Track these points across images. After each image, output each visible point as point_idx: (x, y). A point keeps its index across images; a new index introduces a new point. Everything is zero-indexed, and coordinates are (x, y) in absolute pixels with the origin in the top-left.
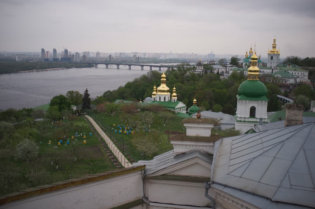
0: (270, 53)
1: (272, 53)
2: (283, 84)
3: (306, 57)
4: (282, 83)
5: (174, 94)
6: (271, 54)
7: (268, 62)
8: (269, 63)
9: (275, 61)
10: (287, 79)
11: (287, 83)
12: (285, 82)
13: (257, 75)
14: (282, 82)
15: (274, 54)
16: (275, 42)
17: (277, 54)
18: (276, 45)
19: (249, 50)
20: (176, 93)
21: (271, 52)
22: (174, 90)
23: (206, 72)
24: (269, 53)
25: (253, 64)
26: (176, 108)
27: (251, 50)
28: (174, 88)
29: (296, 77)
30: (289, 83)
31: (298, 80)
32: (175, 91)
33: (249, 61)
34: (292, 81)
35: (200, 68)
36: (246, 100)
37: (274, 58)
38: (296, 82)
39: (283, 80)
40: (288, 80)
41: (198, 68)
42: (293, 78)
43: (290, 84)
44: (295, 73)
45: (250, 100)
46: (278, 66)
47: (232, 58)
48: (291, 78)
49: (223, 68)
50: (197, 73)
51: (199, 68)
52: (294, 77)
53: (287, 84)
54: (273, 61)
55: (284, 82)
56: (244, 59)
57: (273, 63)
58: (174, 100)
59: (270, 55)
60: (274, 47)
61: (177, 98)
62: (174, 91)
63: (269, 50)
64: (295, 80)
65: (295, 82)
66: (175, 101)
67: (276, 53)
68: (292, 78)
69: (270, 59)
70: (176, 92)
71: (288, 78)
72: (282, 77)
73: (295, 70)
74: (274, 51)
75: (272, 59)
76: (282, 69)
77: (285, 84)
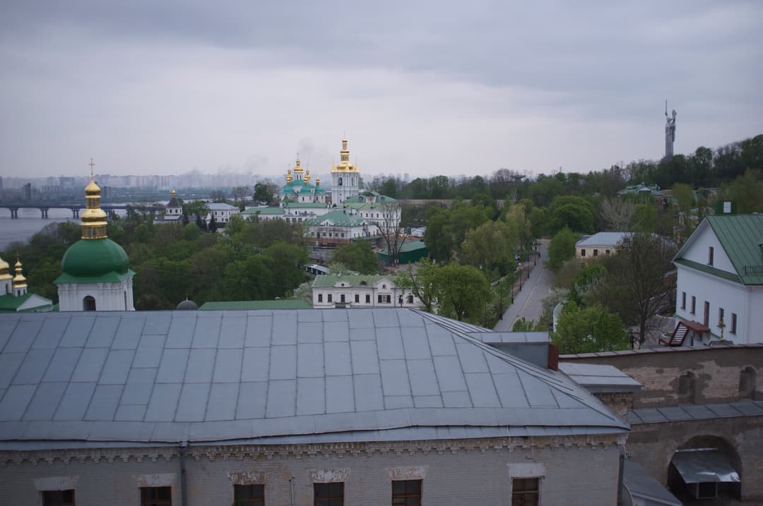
0: (336, 171)
1: (340, 171)
2: (339, 240)
3: (415, 179)
4: (336, 238)
5: (20, 277)
6: (338, 173)
7: (334, 191)
8: (336, 194)
9: (348, 189)
10: (344, 229)
11: (345, 238)
12: (343, 236)
14: (337, 235)
15: (344, 173)
16: (345, 146)
17: (350, 173)
18: (348, 152)
19: (294, 166)
20: (24, 275)
21: (339, 168)
22: (18, 267)
23: (186, 222)
24: (333, 172)
26: (18, 310)
27: (298, 165)
28: (19, 264)
29: (366, 223)
30: (349, 238)
31: (373, 230)
32: (20, 269)
33: (293, 191)
34: (356, 233)
35: (174, 212)
36: (70, 283)
37: (346, 182)
38: (368, 234)
39: (338, 231)
40: (347, 231)
41: (169, 213)
42: (359, 225)
43: (350, 239)
44: (372, 214)
46: (349, 200)
47: (257, 185)
48: (352, 227)
50: (166, 222)
51: (171, 211)
52: (361, 224)
53: (346, 240)
54: (342, 189)
55: (340, 237)
56: (285, 187)
57: (343, 194)
58: (19, 292)
59: (336, 175)
60: (344, 158)
61: (25, 285)
62: (17, 269)
63: (333, 165)
64: (364, 230)
65: (365, 235)
66: (22, 293)
67: (347, 170)
68: (355, 226)
69: (336, 184)
70: (24, 273)
71: (347, 226)
72: (334, 225)
73: (372, 208)
74: (344, 165)
75: (341, 184)
76: (348, 206)
77: (343, 240)
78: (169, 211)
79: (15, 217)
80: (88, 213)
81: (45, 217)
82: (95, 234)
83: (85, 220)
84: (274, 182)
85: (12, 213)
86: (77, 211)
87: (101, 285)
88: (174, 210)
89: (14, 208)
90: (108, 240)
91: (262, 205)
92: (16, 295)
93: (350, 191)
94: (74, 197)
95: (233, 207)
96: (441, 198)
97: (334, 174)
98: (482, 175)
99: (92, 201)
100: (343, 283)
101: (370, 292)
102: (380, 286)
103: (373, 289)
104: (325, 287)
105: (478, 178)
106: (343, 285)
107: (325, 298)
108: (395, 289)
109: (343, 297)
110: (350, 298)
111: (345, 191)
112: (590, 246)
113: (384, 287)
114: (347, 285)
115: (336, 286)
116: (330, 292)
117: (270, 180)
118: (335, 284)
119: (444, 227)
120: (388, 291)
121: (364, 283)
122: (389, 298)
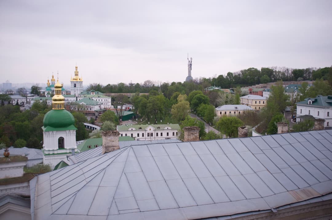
0: (73, 80)
1: (75, 81)
3: (108, 84)
4: (88, 110)
6: (74, 81)
7: (72, 90)
8: (73, 91)
10: (92, 106)
11: (92, 110)
12: (91, 109)
13: (62, 104)
14: (88, 109)
15: (77, 82)
16: (76, 69)
17: (80, 82)
18: (78, 72)
19: (51, 78)
21: (74, 79)
24: (71, 81)
25: (57, 92)
27: (53, 78)
29: (100, 104)
30: (94, 110)
31: (103, 107)
33: (51, 89)
34: (96, 108)
36: (53, 131)
37: (77, 85)
38: (101, 109)
39: (88, 107)
40: (93, 107)
44: (99, 100)
45: (57, 131)
46: (82, 94)
47: (32, 87)
48: (95, 105)
49: (22, 99)
52: (98, 104)
53: (93, 111)
54: (76, 89)
55: (89, 110)
56: (46, 88)
57: (76, 91)
59: (73, 82)
60: (76, 75)
63: (71, 78)
64: (99, 106)
65: (100, 109)
67: (78, 80)
68: (96, 105)
69: (73, 86)
72: (86, 105)
73: (99, 97)
74: (76, 78)
75: (75, 86)
76: (86, 96)
77: (90, 111)
82: (61, 107)
87: (67, 131)
90: (65, 110)
91: (36, 96)
93: (80, 90)
95: (21, 97)
96: (122, 93)
97: (72, 82)
98: (140, 83)
100: (132, 128)
101: (144, 132)
102: (148, 129)
103: (146, 130)
104: (124, 131)
105: (138, 84)
106: (132, 129)
108: (155, 130)
109: (132, 135)
110: (135, 135)
111: (77, 90)
112: (223, 110)
113: (150, 129)
114: (134, 129)
115: (129, 130)
116: (126, 133)
117: (38, 84)
118: (129, 129)
119: (148, 104)
120: (152, 131)
121: (141, 128)
122: (152, 134)
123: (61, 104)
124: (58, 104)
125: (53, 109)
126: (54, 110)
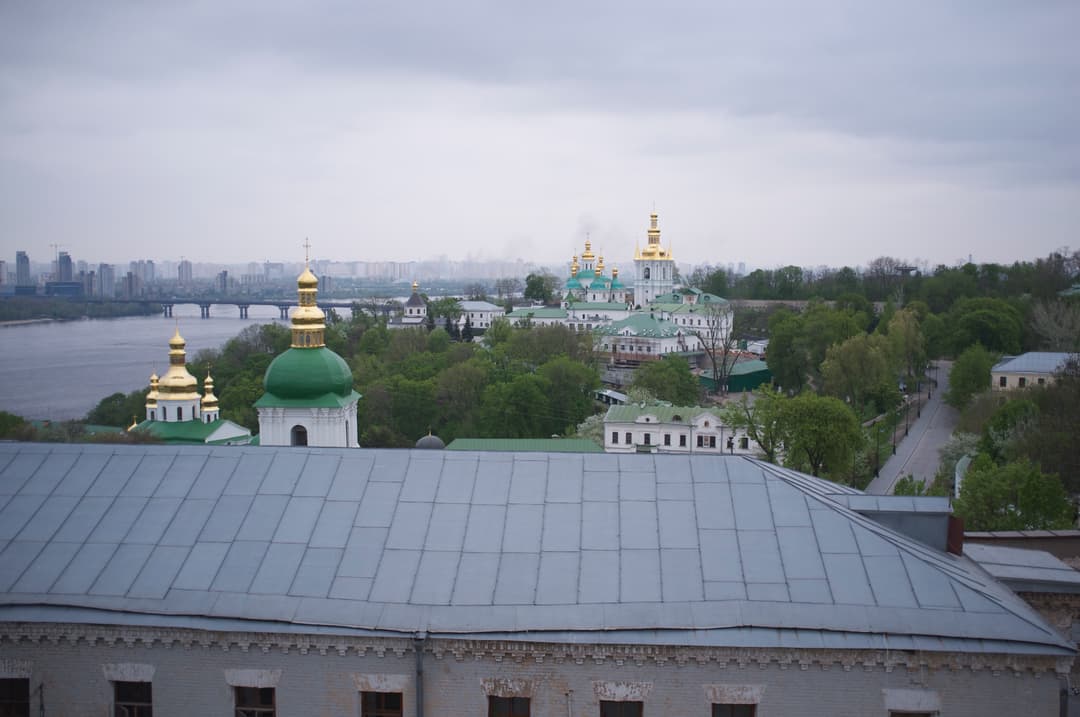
0: (642, 258)
1: (647, 258)
2: (643, 356)
3: (754, 270)
4: (639, 352)
5: (210, 398)
6: (643, 261)
7: (638, 286)
8: (640, 290)
9: (657, 284)
10: (651, 341)
11: (652, 353)
12: (649, 349)
14: (640, 349)
15: (653, 262)
16: (654, 223)
17: (661, 262)
18: (658, 232)
20: (215, 395)
21: (644, 254)
22: (208, 384)
23: (431, 326)
24: (637, 259)
26: (206, 441)
27: (588, 249)
28: (209, 379)
29: (683, 333)
30: (657, 353)
31: (692, 343)
32: (211, 387)
34: (668, 346)
35: (415, 313)
36: (274, 407)
37: (656, 273)
38: (685, 349)
39: (642, 343)
40: (654, 344)
41: (408, 314)
42: (673, 336)
43: (660, 356)
44: (684, 320)
45: (286, 408)
46: (658, 300)
47: (529, 277)
48: (662, 338)
49: (494, 311)
50: (404, 326)
51: (411, 312)
52: (675, 334)
53: (654, 356)
54: (649, 284)
55: (645, 352)
57: (650, 291)
58: (209, 416)
59: (641, 264)
60: (653, 240)
61: (217, 408)
62: (207, 387)
63: (637, 249)
64: (680, 342)
65: (680, 350)
66: (212, 419)
67: (658, 257)
68: (667, 336)
69: (641, 276)
70: (216, 392)
71: (654, 337)
72: (638, 335)
73: (691, 311)
74: (652, 250)
75: (648, 277)
76: (658, 308)
77: (649, 356)
78: (408, 311)
79: (205, 316)
80: (301, 312)
81: (244, 316)
82: (308, 341)
83: (296, 321)
84: (553, 272)
85: (203, 310)
86: (286, 309)
87: (314, 411)
88: (415, 310)
89: (205, 304)
90: (326, 349)
91: (537, 304)
92: (206, 421)
93: (661, 287)
94: (281, 292)
95: (497, 308)
96: (791, 299)
97: (638, 262)
98: (852, 265)
99: (306, 296)
100: (647, 417)
101: (686, 432)
102: (700, 422)
103: (691, 426)
104: (622, 423)
105: (846, 270)
106: (648, 420)
107: (622, 438)
108: (722, 428)
109: (647, 437)
110: (657, 439)
111: (653, 287)
112: (1014, 373)
113: (706, 424)
114: (653, 420)
115: (637, 421)
116: (629, 430)
118: (637, 418)
119: (795, 340)
120: (712, 430)
121: (677, 418)
122: (713, 441)
123: (308, 333)
124: (302, 332)
125: (293, 346)
126: (295, 348)
